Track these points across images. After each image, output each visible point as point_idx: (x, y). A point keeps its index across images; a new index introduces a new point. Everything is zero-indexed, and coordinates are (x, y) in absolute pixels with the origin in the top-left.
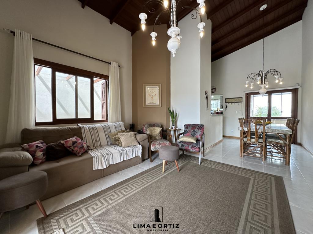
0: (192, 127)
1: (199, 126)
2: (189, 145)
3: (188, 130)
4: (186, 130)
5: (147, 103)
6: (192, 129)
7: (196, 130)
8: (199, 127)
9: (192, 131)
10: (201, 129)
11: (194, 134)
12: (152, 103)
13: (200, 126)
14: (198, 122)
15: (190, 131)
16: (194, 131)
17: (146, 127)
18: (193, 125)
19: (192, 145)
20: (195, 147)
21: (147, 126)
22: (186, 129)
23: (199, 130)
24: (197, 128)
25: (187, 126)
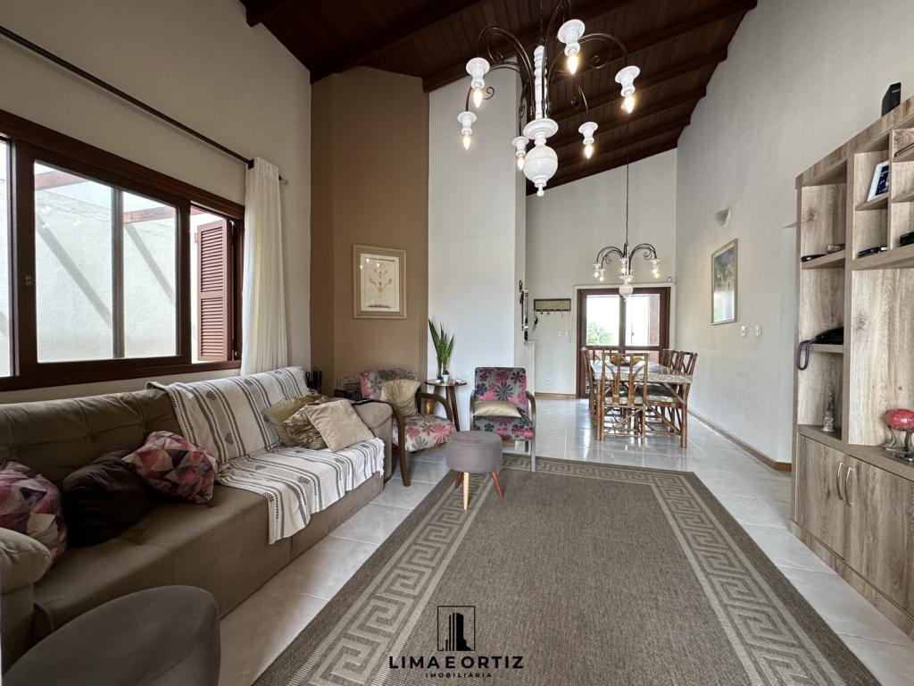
0: (498, 375)
1: (515, 372)
2: (506, 425)
3: (487, 384)
4: (483, 385)
5: (365, 307)
6: (497, 380)
7: (509, 382)
8: (514, 374)
9: (498, 387)
10: (520, 381)
11: (504, 392)
12: (380, 306)
13: (518, 373)
14: (509, 362)
15: (492, 386)
16: (504, 385)
17: (372, 381)
18: (499, 369)
19: (513, 423)
20: (522, 427)
21: (376, 378)
22: (481, 380)
23: (515, 383)
24: (512, 378)
25: (483, 373)
